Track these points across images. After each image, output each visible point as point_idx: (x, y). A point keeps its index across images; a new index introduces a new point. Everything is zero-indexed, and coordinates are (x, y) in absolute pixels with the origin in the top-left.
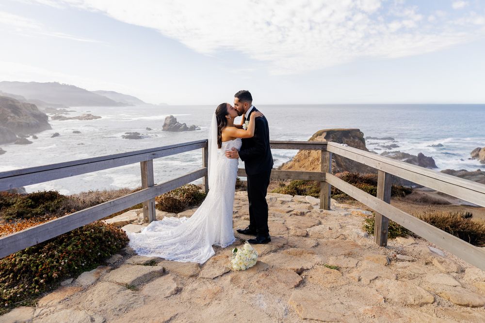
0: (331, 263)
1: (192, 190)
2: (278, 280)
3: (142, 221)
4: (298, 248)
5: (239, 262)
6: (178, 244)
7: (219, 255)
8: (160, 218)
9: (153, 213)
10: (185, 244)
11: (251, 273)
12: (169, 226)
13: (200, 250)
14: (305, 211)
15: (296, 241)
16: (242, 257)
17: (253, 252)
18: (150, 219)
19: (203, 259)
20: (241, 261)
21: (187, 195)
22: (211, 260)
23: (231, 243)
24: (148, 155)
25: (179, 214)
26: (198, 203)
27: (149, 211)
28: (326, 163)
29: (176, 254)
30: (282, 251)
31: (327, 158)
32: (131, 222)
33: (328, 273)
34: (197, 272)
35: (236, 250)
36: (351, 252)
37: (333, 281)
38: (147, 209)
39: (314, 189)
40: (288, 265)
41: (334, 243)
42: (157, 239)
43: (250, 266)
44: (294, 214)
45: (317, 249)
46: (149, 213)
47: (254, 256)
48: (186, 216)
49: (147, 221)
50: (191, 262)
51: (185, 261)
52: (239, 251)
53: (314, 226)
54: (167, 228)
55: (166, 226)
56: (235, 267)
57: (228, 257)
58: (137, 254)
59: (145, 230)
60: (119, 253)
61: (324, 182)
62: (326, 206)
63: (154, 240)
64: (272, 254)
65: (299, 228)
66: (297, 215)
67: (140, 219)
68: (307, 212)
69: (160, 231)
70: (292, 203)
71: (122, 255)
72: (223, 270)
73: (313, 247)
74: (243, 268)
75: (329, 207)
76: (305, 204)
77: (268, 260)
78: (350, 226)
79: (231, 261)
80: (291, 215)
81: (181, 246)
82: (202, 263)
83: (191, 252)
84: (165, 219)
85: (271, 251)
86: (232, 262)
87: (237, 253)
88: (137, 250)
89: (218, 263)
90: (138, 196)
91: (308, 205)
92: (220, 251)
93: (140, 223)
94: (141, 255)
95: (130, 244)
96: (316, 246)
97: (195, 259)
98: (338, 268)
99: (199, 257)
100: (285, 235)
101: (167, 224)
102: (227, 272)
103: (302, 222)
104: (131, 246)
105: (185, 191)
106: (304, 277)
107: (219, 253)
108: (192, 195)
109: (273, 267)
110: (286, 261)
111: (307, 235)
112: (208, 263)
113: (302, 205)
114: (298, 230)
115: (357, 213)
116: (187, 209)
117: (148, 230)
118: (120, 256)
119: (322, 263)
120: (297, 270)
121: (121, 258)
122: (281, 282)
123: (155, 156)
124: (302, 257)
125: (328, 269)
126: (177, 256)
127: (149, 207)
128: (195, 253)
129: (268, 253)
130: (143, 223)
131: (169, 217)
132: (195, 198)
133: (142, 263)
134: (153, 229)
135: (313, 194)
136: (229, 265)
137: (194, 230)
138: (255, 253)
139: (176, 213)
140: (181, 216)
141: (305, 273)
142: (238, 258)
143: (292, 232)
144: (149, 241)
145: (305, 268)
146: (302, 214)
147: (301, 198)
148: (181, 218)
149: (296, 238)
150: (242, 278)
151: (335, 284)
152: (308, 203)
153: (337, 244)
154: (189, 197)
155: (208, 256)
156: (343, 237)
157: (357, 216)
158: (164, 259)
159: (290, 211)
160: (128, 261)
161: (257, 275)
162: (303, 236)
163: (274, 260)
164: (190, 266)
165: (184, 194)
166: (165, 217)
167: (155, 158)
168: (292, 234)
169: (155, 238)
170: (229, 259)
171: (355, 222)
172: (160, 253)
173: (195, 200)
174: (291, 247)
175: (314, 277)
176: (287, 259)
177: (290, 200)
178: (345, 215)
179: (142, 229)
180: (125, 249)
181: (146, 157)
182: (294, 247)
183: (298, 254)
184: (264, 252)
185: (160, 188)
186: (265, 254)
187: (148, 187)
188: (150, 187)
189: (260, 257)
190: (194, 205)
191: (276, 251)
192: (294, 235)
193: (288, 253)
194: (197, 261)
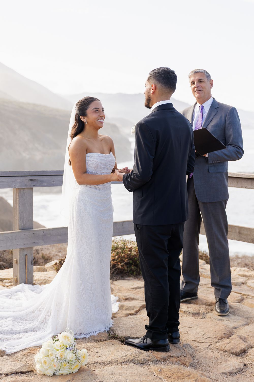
15: (210, 358)
18: (19, 280)
38: (17, 263)
49: (16, 283)
74: (50, 372)
82: (9, 351)
85: (132, 361)
93: (8, 285)
96: (231, 373)
100: (203, 344)
102: (22, 373)
111: (241, 353)
123: (35, 183)
127: (19, 261)
149: (217, 354)
162: (232, 353)
184: (118, 359)
185: (43, 235)
186: (118, 362)
187: (19, 230)
188: (21, 230)
189: (107, 365)
190: (129, 276)
191: (144, 363)
192: (218, 348)
193: (159, 370)
194: (5, 348)
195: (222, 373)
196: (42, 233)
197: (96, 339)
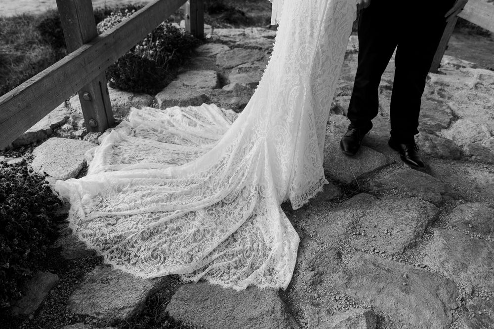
3: (80, 124)
8: (124, 115)
9: (106, 108)
21: (161, 43)
23: (314, 196)
25: (160, 98)
27: (96, 106)
32: (55, 130)
38: (91, 100)
46: (97, 110)
49: (94, 128)
53: (451, 122)
67: (75, 118)
71: (55, 271)
82: (285, 284)
85: (429, 224)
108: (173, 44)
111: (461, 156)
118: (50, 277)
127: (94, 97)
130: (84, 134)
140: (166, 104)
154: (166, 50)
162: (455, 159)
168: (427, 150)
179: (87, 155)
187: (84, 44)
193: (470, 226)
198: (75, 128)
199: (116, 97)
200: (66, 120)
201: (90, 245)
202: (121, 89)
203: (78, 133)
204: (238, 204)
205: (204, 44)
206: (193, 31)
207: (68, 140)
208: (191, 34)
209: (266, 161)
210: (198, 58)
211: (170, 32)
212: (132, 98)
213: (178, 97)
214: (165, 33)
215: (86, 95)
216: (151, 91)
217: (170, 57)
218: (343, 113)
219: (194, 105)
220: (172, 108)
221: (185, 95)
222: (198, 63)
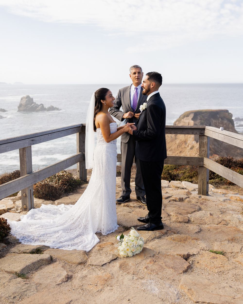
0: (216, 248)
1: (67, 176)
2: (166, 266)
3: (19, 209)
4: (182, 234)
5: (126, 249)
6: (61, 232)
7: (104, 242)
8: (38, 206)
9: (32, 201)
10: (68, 232)
11: (139, 259)
12: (48, 214)
13: (84, 237)
14: (184, 197)
15: (179, 227)
16: (129, 244)
17: (140, 238)
18: (29, 207)
19: (88, 247)
20: (128, 247)
21: (62, 181)
22: (97, 248)
23: (114, 231)
24: (27, 141)
25: (56, 202)
26: (73, 190)
27: (27, 199)
28: (204, 147)
29: (61, 242)
30: (166, 238)
31: (205, 143)
32: (8, 210)
33: (214, 258)
34: (85, 259)
35: (122, 237)
36: (234, 237)
37: (220, 266)
38: (26, 196)
39: (187, 174)
40: (174, 251)
41: (217, 229)
42: (39, 227)
43: (137, 253)
44: (173, 200)
45: (200, 235)
46: (28, 201)
47: (141, 243)
48: (64, 203)
49: (25, 209)
50: (77, 249)
51: (71, 248)
52: (126, 238)
53: (195, 211)
54: (47, 216)
55: (45, 214)
56: (122, 254)
57: (113, 244)
58: (20, 243)
59: (25, 218)
60: (2, 242)
61: (202, 167)
62: (204, 192)
63: (36, 228)
64: (157, 240)
65: (180, 214)
66: (175, 201)
67: (17, 207)
68: (186, 198)
69: (40, 219)
70: (169, 188)
71: (6, 244)
72: (111, 258)
73: (196, 233)
74: (130, 254)
75: (207, 193)
76: (183, 190)
77: (154, 247)
78: (231, 212)
79: (117, 248)
80: (170, 201)
81: (64, 234)
82: (88, 250)
83: (75, 240)
84: (43, 206)
85: (155, 238)
86: (119, 248)
87: (123, 239)
88: (20, 239)
89: (104, 250)
90: (18, 184)
91: (186, 191)
92: (104, 238)
93: (18, 211)
94: (25, 244)
95: (12, 232)
96: (199, 232)
97: (80, 246)
98: (223, 253)
99: (83, 245)
100: (166, 221)
101: (46, 211)
102: (115, 259)
103: (182, 208)
104: (14, 234)
105: (60, 178)
106: (191, 262)
107: (103, 240)
108: (68, 182)
109: (159, 253)
110: (172, 248)
111: (189, 221)
112: (94, 250)
113: (180, 190)
114: (180, 216)
115: (236, 199)
116: (63, 196)
117: (28, 218)
118: (3, 245)
119: (208, 249)
120: (184, 255)
121: (5, 247)
122: (169, 268)
123: (34, 142)
124: (186, 243)
125: (214, 255)
126: (61, 244)
127: (27, 195)
128: (79, 240)
129: (153, 239)
130: (21, 212)
131: (46, 204)
132: (70, 185)
133: (28, 251)
134: (32, 216)
135: (186, 179)
136: (115, 252)
137: (77, 219)
138: (141, 239)
139: (53, 200)
140: (59, 204)
141: (191, 259)
142: (125, 245)
143: (174, 219)
144: (31, 229)
145: (191, 254)
146: (181, 200)
147: (177, 184)
148: (59, 206)
149: (178, 225)
150: (130, 264)
151: (222, 269)
152: (186, 188)
153: (219, 230)
154: (64, 184)
155: (94, 243)
156: (225, 222)
157: (236, 201)
158: (49, 247)
159: (169, 197)
160: (13, 249)
161: (145, 261)
162: (185, 222)
163: (160, 246)
164: (77, 254)
165: (59, 180)
166: (43, 205)
167: (34, 144)
168: (174, 220)
169: (37, 226)
170: (116, 245)
171: (234, 207)
172: (44, 241)
173: (70, 187)
174: (175, 233)
175: (201, 262)
176: (172, 245)
177: (167, 186)
178: (224, 201)
179: (21, 217)
180: (8, 237)
181: (25, 144)
182: (178, 233)
183: (182, 240)
184: (148, 239)
185: (39, 175)
186: (150, 240)
187: (27, 174)
188: (28, 174)
189: (146, 243)
190: (70, 192)
191: (160, 238)
192: (175, 221)
193: (173, 239)
194: (83, 249)
195: (195, 233)
196: (38, 174)
197: (118, 231)
198: (17, 210)
199: (36, 201)
200: (14, 207)
201: (18, 237)
202: (40, 198)
203: (19, 211)
204: (77, 230)
205: (86, 184)
206: (81, 178)
207: (14, 213)
208: (80, 179)
209: (89, 213)
210: (82, 189)
211: (67, 177)
212: (44, 201)
213: (65, 201)
214: (65, 177)
215: (24, 194)
216: (53, 199)
217: (65, 187)
218: (143, 208)
219: (72, 204)
220: (60, 205)
221: (69, 201)
222: (80, 191)
